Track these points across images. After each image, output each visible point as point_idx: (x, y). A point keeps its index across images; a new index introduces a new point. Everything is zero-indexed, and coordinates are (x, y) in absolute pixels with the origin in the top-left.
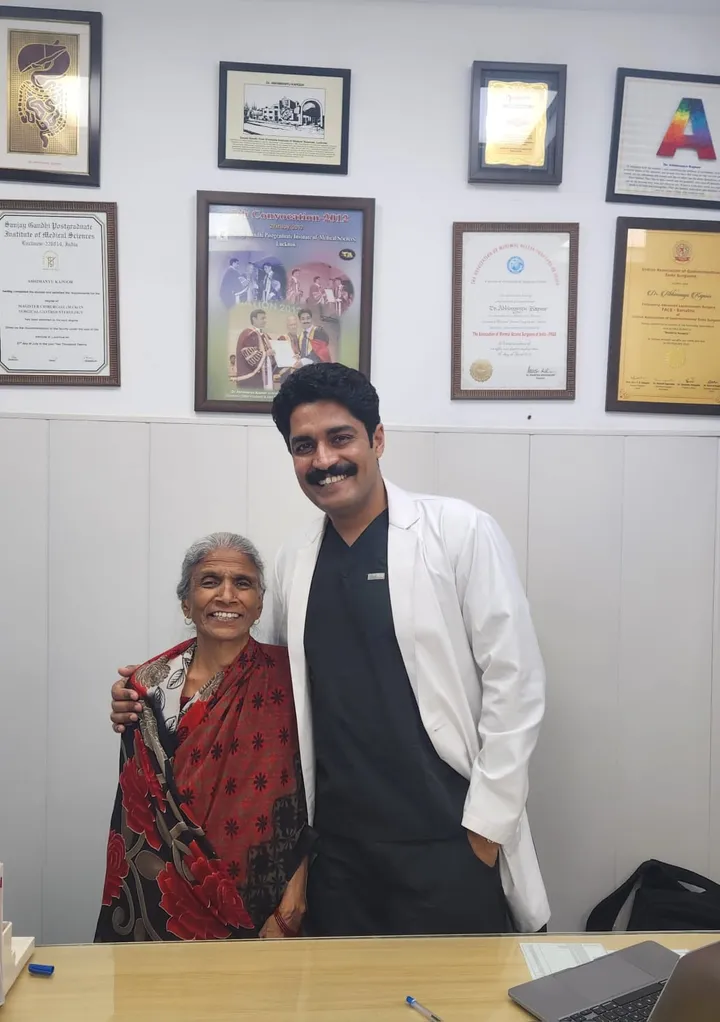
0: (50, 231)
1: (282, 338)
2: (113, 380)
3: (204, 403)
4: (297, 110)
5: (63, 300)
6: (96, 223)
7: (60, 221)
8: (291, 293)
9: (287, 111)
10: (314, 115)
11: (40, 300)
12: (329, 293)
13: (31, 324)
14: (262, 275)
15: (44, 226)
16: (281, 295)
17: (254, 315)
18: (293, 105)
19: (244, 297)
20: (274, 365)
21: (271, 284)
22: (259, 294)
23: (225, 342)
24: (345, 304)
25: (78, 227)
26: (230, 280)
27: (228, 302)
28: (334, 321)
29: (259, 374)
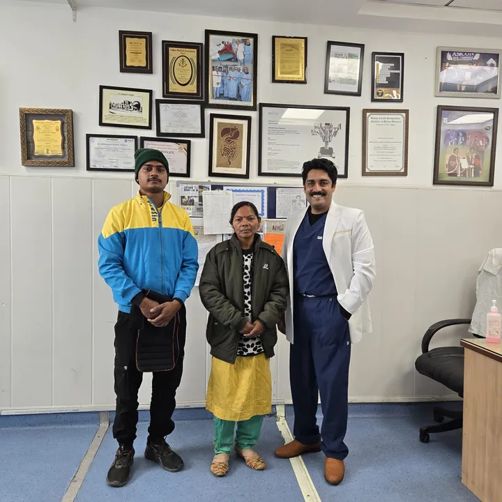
0: (386, 120)
1: (464, 158)
2: (405, 174)
3: (436, 181)
4: (131, 105)
5: (389, 145)
6: (401, 117)
7: (389, 116)
8: (468, 142)
9: (126, 105)
10: (138, 107)
11: (381, 145)
12: (481, 142)
13: (378, 154)
14: (458, 135)
15: (385, 118)
16: (464, 143)
17: (455, 150)
18: (129, 103)
19: (451, 143)
20: (461, 167)
21: (461, 139)
22: (457, 142)
23: (445, 159)
24: (486, 146)
25: (396, 118)
26: (447, 137)
27: (446, 145)
28: (482, 152)
29: (456, 171)
